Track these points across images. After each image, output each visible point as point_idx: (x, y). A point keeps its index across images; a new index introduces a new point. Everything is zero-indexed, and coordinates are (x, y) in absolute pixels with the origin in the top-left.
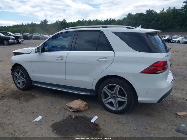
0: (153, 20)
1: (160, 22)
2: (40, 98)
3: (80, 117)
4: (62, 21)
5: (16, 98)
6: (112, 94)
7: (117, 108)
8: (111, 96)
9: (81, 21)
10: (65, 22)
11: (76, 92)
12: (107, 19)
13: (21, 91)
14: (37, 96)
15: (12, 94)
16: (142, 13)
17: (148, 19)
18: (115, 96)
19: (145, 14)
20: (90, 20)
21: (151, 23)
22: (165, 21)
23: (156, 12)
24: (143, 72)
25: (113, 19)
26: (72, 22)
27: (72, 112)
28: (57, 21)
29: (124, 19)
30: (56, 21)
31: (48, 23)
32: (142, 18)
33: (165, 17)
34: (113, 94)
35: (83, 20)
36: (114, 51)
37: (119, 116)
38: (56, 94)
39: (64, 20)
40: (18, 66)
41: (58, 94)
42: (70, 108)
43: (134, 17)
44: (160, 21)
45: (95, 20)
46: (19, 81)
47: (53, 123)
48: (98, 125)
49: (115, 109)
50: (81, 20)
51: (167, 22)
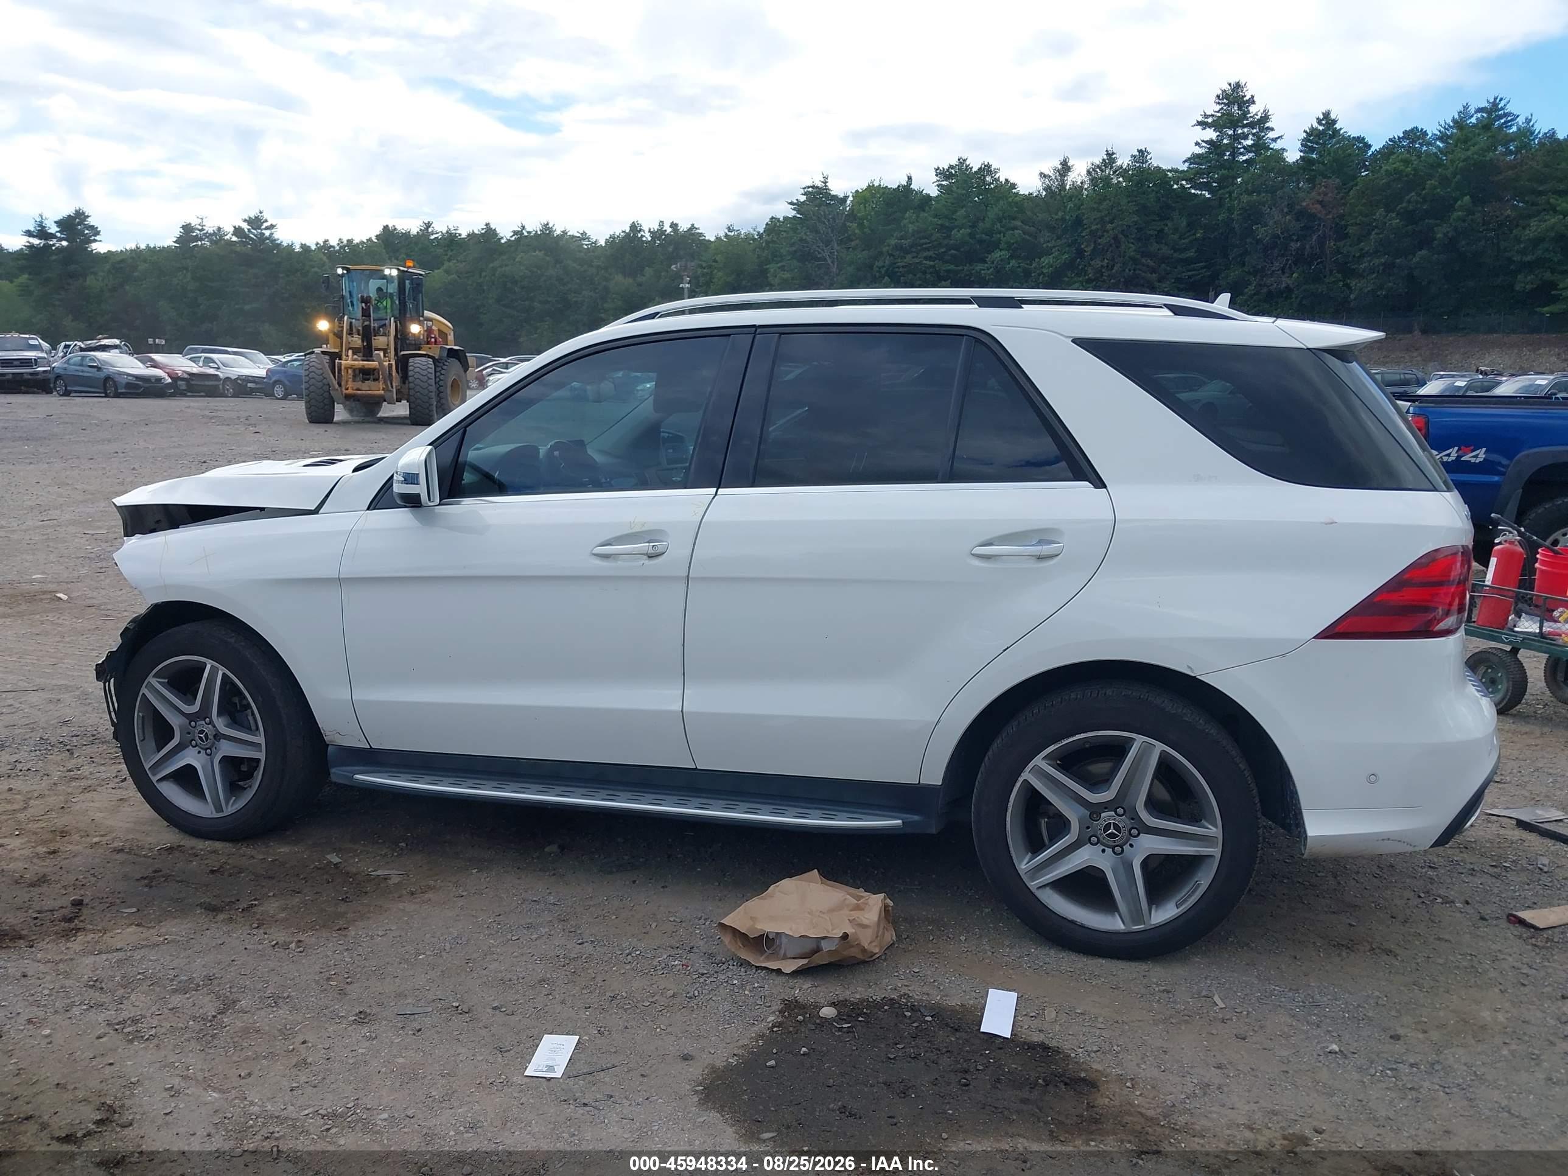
0: (996, 246)
1: (1045, 260)
2: (430, 888)
3: (877, 1006)
4: (238, 231)
5: (212, 909)
6: (1095, 810)
7: (1137, 916)
8: (1084, 827)
9: (406, 235)
10: (262, 238)
11: (772, 813)
12: (635, 228)
13: (218, 845)
14: (395, 875)
15: (150, 880)
16: (905, 191)
17: (958, 234)
18: (1123, 822)
19: (934, 192)
20: (490, 234)
21: (979, 266)
22: (1080, 253)
23: (1013, 186)
24: (1338, 630)
25: (684, 227)
26: (334, 242)
27: (796, 973)
28: (187, 228)
29: (774, 226)
30: (177, 232)
31: (100, 247)
32: (911, 223)
33: (1078, 222)
34: (1106, 806)
35: (428, 225)
36: (1099, 483)
37: (1157, 974)
38: (552, 848)
39: (256, 222)
40: (188, 629)
41: (562, 848)
42: (764, 943)
43: (852, 215)
44: (1048, 252)
45: (533, 226)
46: (191, 758)
47: (696, 1071)
48: (1057, 1051)
49: (1121, 927)
50: (413, 227)
51: (1097, 263)
